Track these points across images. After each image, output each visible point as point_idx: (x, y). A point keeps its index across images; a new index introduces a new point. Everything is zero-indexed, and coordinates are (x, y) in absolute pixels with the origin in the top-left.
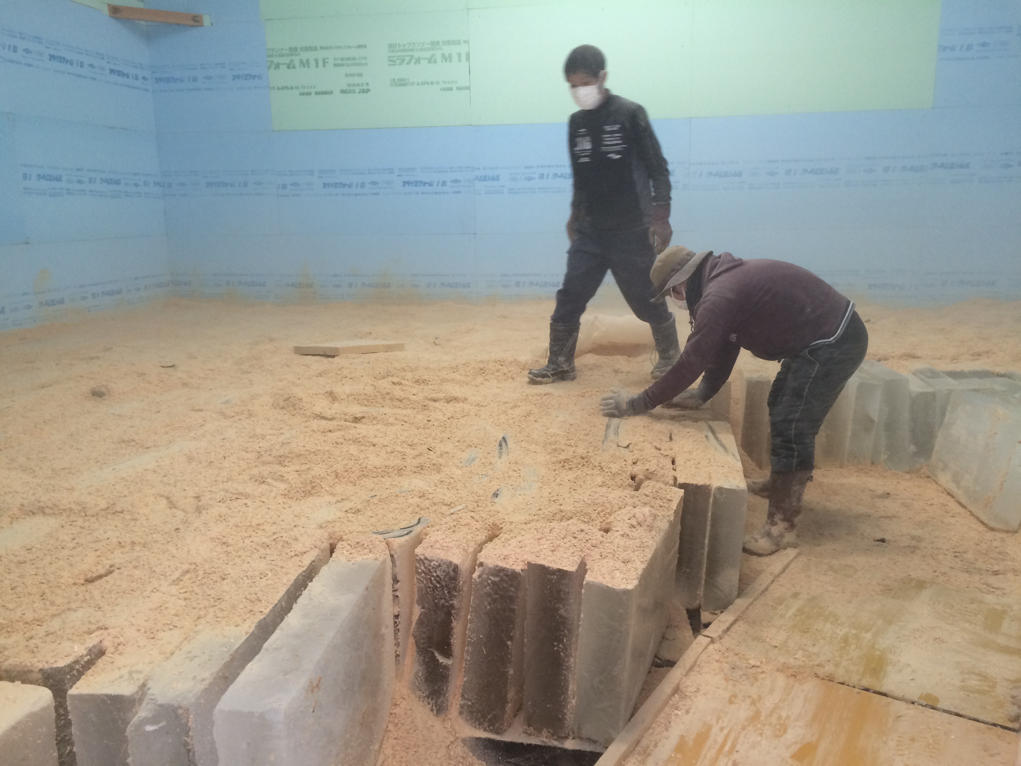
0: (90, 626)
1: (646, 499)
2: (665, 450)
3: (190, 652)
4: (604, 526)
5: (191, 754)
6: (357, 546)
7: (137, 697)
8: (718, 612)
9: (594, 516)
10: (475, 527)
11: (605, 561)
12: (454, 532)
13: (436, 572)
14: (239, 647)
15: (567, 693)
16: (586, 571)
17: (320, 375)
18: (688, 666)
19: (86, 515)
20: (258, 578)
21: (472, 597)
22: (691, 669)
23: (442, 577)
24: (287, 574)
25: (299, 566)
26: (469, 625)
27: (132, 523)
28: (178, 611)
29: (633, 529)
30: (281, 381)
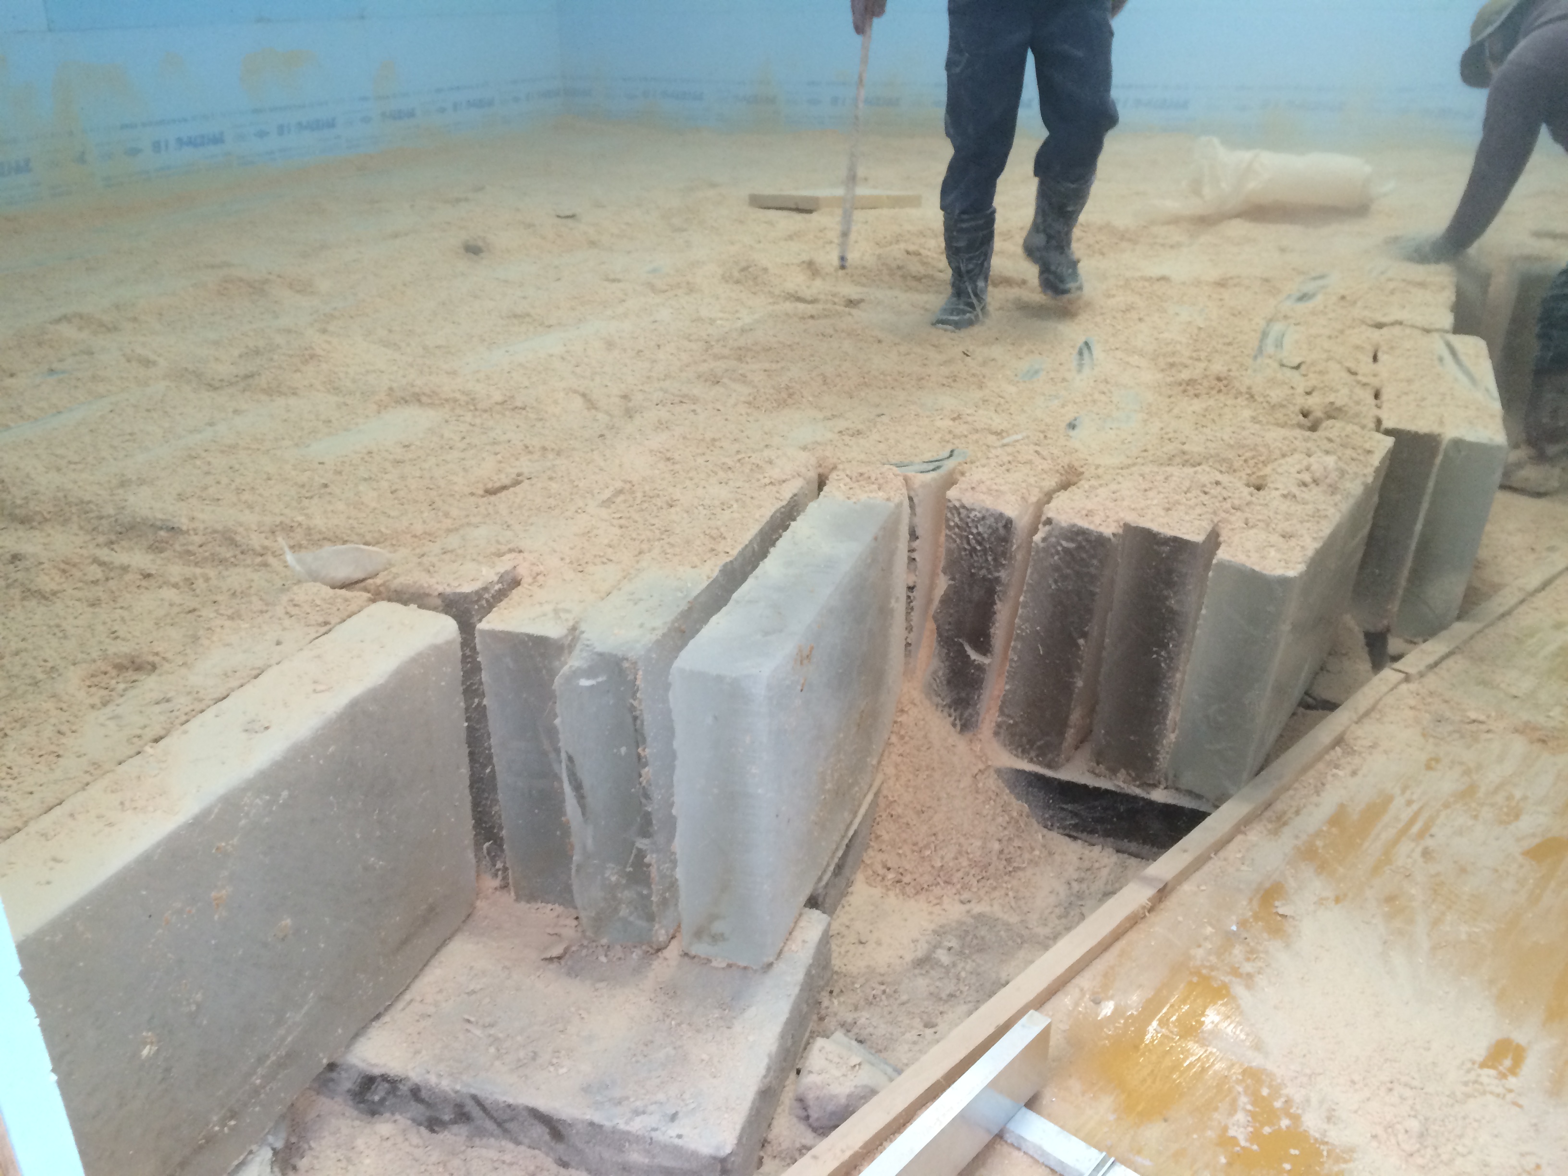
0: (499, 547)
1: (1329, 446)
2: (1364, 375)
3: (633, 594)
4: (1253, 479)
5: (638, 722)
6: (860, 478)
7: (567, 642)
8: (1420, 640)
9: (1236, 465)
10: (1040, 467)
11: (1252, 532)
12: (1008, 470)
13: (977, 527)
14: (699, 595)
15: (1165, 724)
16: (1218, 545)
17: (790, 238)
18: (1362, 710)
19: (476, 409)
20: (719, 510)
21: (1029, 571)
22: (1367, 714)
23: (986, 536)
24: (760, 507)
25: (777, 498)
26: (1020, 611)
27: (539, 424)
28: (612, 541)
29: (1304, 489)
30: (732, 243)
